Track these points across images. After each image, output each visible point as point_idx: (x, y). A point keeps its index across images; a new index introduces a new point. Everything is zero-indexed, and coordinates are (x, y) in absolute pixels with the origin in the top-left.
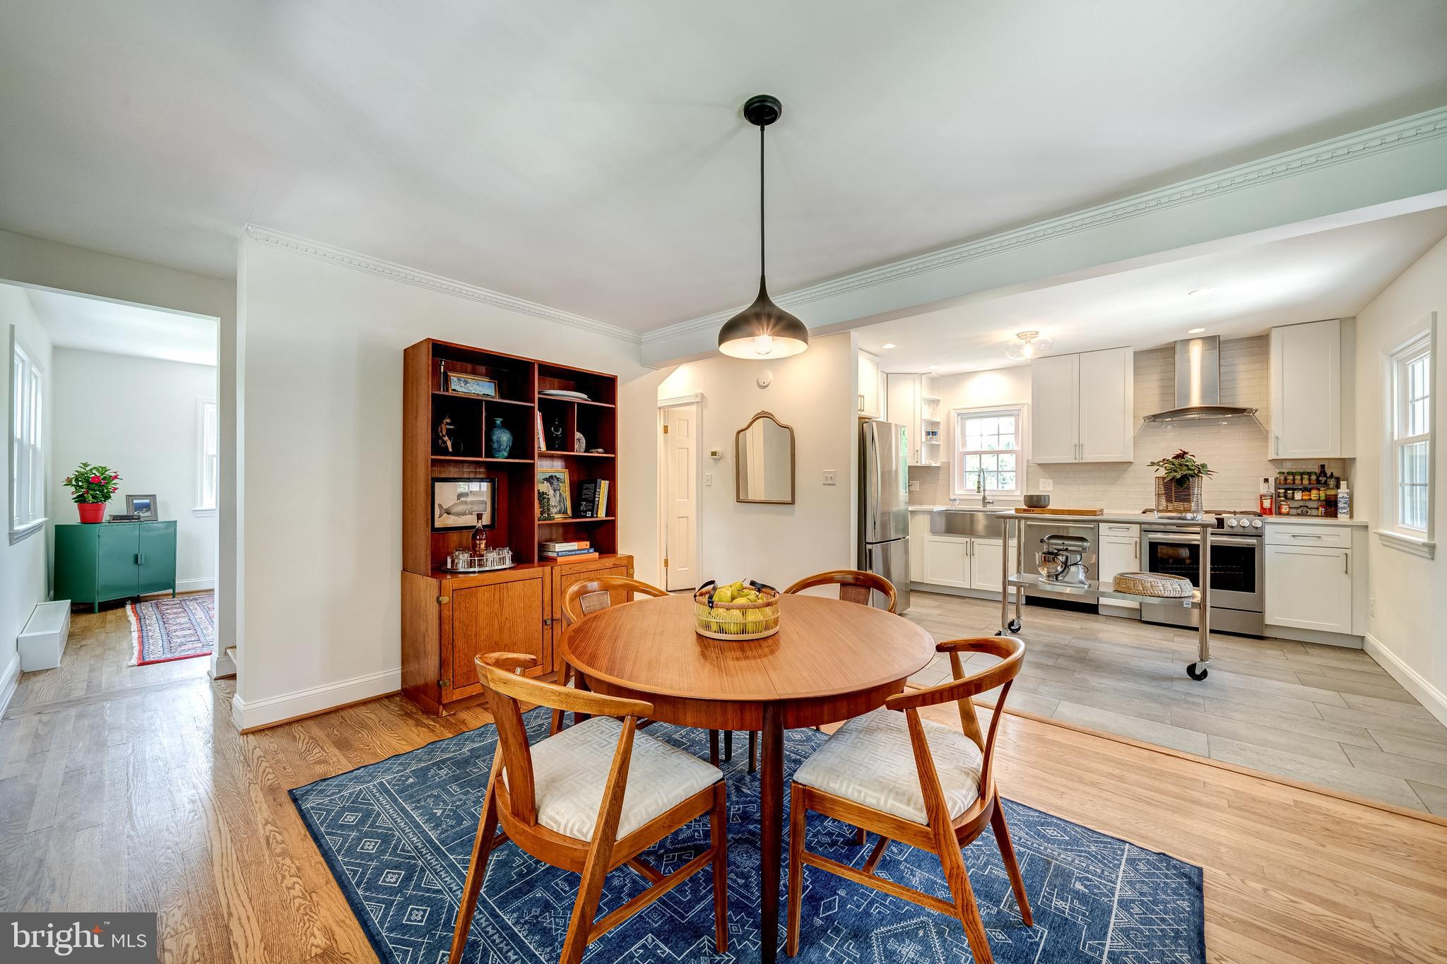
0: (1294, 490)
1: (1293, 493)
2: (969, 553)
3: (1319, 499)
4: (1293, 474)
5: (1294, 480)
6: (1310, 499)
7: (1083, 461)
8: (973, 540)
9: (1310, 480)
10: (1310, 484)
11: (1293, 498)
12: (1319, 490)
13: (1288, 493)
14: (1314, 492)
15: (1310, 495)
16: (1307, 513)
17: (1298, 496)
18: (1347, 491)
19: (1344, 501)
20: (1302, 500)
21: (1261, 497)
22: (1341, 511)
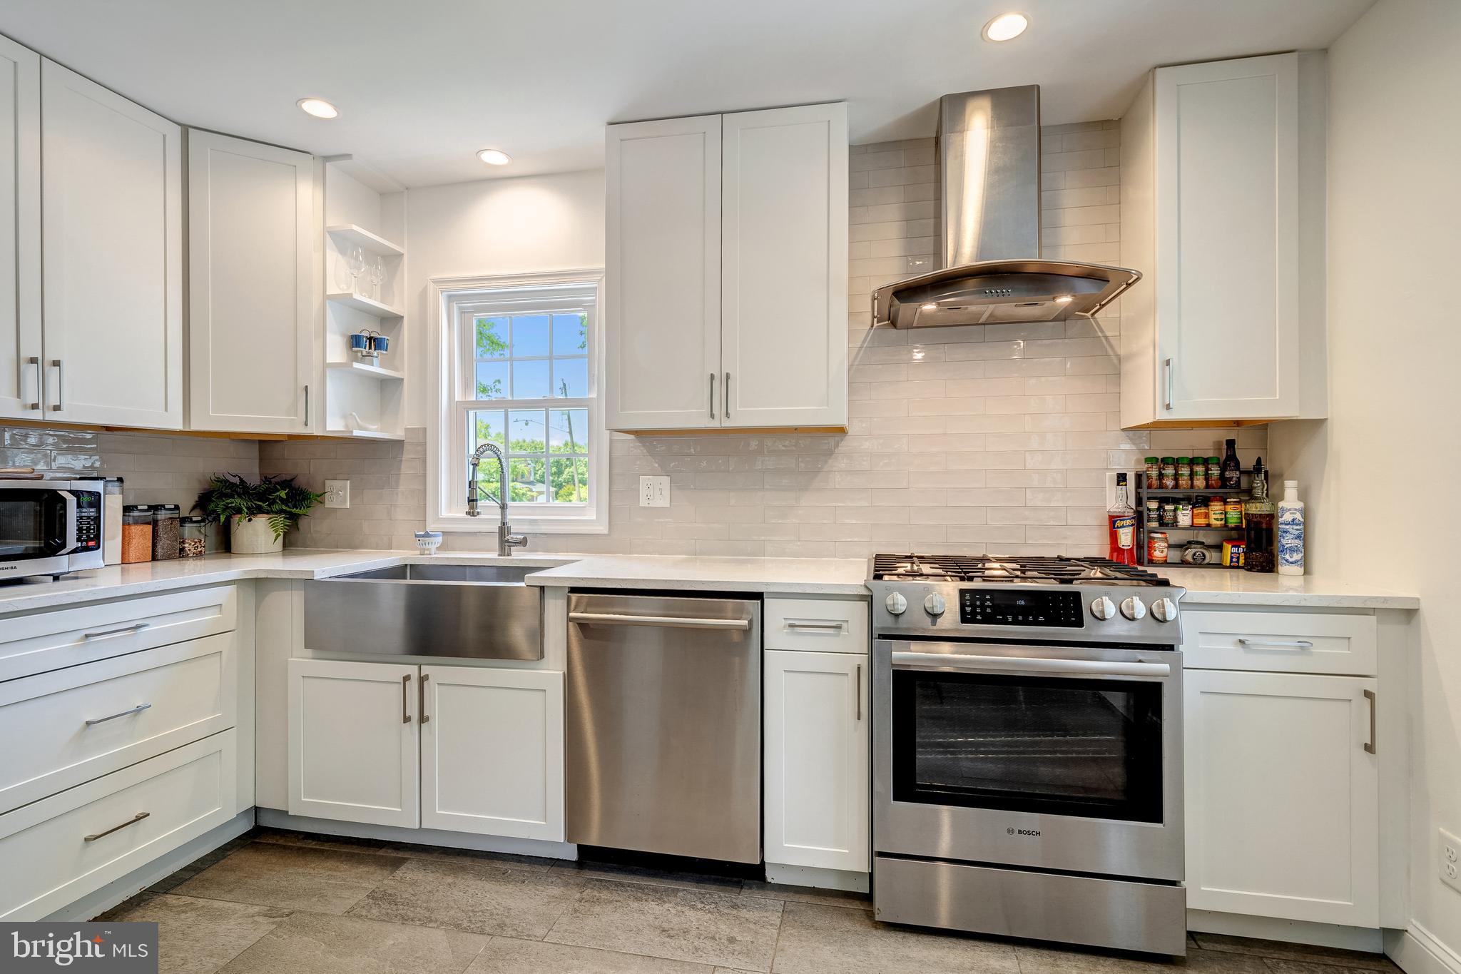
0: (1176, 501)
1: (1175, 510)
2: (413, 711)
3: (1225, 526)
4: (1176, 462)
5: (1176, 477)
6: (1209, 525)
7: (727, 424)
8: (426, 670)
9: (1207, 477)
10: (1207, 486)
11: (1174, 524)
12: (1225, 503)
13: (1165, 510)
14: (1216, 507)
15: (1207, 516)
16: (1204, 559)
17: (1184, 518)
18: (1300, 505)
19: (1296, 533)
20: (1192, 526)
21: (1113, 520)
22: (1287, 557)
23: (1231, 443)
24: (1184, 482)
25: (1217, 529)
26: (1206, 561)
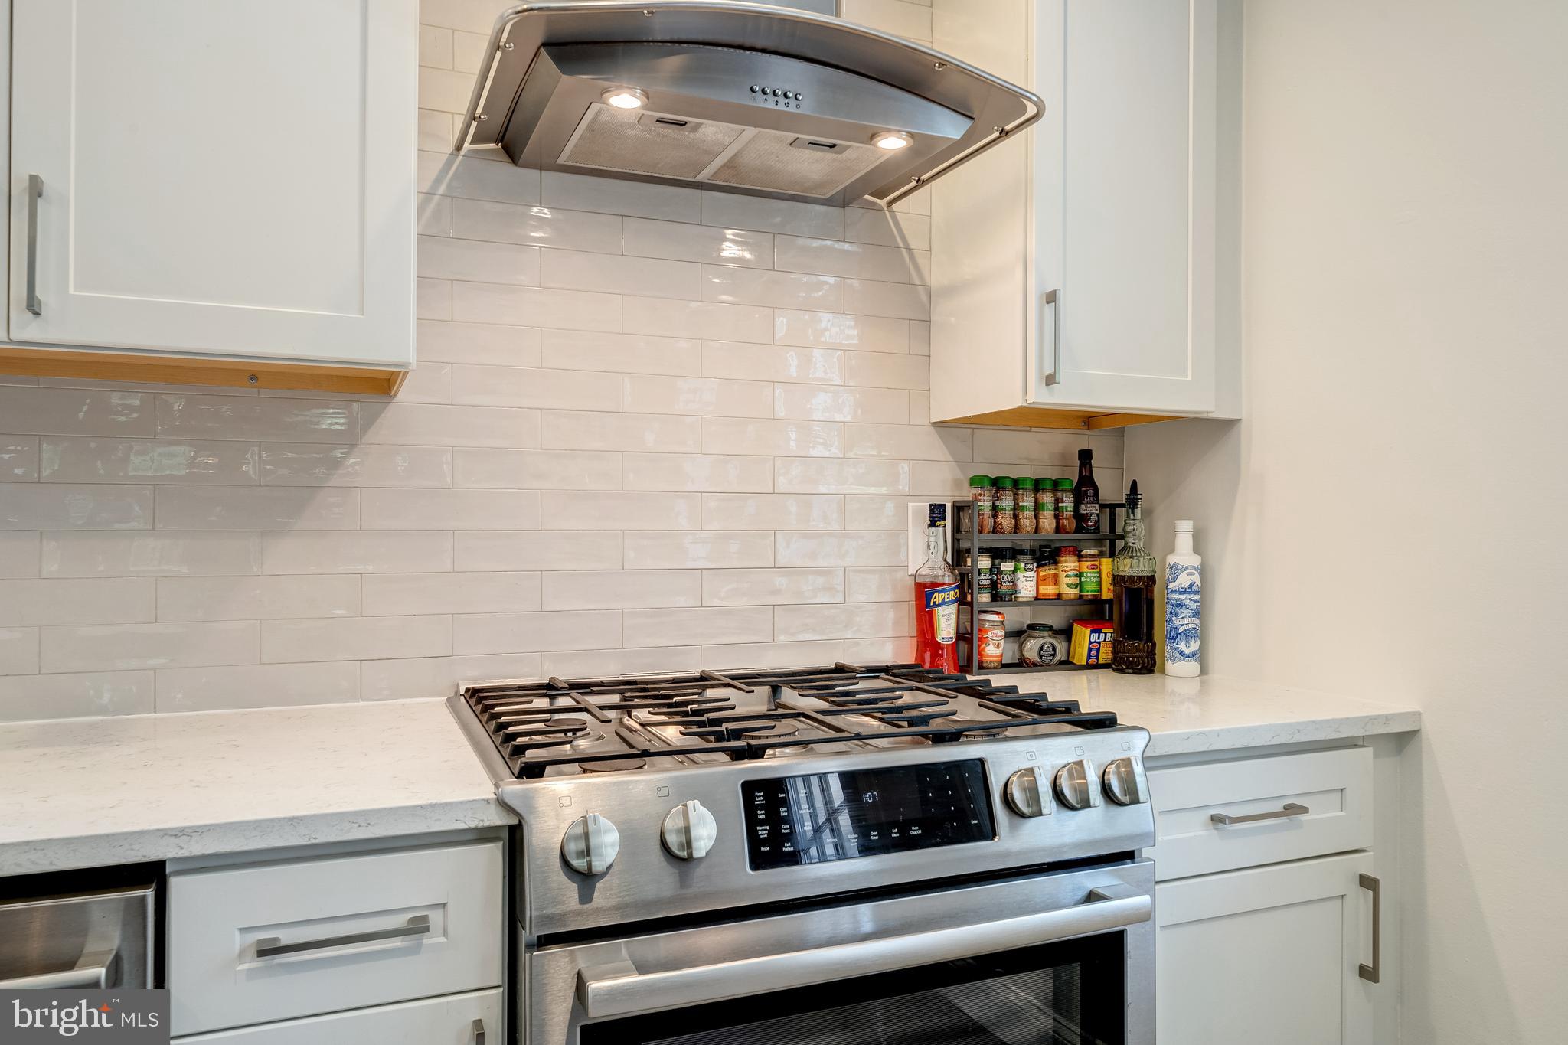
0: (1015, 554)
1: (1014, 572)
4: (1015, 487)
5: (1016, 513)
6: (1059, 596)
7: (31, 334)
9: (1057, 513)
10: (1059, 529)
11: (1012, 596)
12: (1080, 557)
13: (1000, 572)
14: (1069, 564)
15: (1056, 580)
16: (1054, 656)
17: (1026, 584)
18: (1196, 560)
19: (1194, 606)
20: (1036, 599)
21: (924, 594)
22: (1182, 646)
23: (1085, 456)
24: (1027, 523)
25: (1071, 602)
26: (1058, 658)
